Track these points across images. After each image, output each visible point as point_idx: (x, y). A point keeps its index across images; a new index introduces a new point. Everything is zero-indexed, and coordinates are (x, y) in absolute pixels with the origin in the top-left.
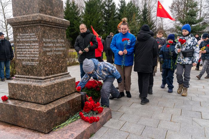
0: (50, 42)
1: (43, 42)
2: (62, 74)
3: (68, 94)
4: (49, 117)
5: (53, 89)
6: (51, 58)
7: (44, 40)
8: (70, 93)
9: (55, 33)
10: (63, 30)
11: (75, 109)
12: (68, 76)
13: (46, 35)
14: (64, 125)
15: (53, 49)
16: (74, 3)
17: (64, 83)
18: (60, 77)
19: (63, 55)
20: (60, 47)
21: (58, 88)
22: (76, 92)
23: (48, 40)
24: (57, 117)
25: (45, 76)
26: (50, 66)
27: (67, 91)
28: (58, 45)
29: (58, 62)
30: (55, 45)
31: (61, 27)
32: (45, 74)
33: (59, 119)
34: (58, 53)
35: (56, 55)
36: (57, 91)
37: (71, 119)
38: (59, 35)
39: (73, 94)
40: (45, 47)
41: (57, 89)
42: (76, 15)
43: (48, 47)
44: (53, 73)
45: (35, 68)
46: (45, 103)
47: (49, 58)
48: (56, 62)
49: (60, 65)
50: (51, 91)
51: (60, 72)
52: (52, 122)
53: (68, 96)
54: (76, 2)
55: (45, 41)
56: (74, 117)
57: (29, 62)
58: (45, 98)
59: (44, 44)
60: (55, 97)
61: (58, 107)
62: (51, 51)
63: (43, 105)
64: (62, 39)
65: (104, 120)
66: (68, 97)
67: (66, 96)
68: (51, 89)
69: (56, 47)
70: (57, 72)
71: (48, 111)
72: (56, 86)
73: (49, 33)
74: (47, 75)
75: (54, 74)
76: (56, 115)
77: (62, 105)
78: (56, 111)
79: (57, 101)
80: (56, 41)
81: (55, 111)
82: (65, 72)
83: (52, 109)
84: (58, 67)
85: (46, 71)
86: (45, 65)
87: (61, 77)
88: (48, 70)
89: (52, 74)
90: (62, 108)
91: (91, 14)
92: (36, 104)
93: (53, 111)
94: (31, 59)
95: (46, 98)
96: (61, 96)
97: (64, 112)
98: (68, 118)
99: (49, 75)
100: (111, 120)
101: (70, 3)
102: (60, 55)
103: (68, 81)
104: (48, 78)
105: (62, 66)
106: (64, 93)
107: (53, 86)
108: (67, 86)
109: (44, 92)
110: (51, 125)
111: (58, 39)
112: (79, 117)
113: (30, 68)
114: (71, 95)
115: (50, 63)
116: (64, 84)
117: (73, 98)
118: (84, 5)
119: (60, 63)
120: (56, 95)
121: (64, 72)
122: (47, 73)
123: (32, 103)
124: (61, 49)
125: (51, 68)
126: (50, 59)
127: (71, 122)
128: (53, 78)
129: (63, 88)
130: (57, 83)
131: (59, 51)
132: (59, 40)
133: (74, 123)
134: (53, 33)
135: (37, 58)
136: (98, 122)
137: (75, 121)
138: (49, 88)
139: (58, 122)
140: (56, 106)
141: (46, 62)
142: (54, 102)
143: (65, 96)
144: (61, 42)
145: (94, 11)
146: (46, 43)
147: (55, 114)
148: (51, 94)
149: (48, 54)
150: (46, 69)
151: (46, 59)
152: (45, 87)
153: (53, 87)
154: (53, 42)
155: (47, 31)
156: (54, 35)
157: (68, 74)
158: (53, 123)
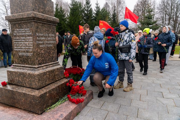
0: (42, 36)
1: (36, 36)
2: (52, 63)
3: (58, 80)
4: (41, 100)
5: (45, 76)
6: (43, 49)
7: (37, 34)
8: (59, 79)
9: (47, 29)
10: (53, 26)
11: (64, 92)
12: (58, 65)
13: (39, 30)
14: (55, 106)
15: (45, 42)
16: (61, 8)
17: (54, 71)
18: (51, 66)
19: (53, 47)
20: (51, 40)
21: (49, 75)
22: (65, 78)
23: (40, 35)
24: (49, 100)
25: (38, 65)
26: (43, 56)
27: (57, 77)
28: (49, 39)
29: (49, 53)
30: (47, 38)
31: (52, 23)
32: (38, 63)
33: (50, 101)
34: (49, 46)
35: (48, 47)
36: (48, 78)
37: (61, 101)
38: (50, 30)
39: (62, 80)
40: (38, 40)
41: (48, 76)
42: (63, 17)
43: (41, 40)
44: (45, 62)
45: (30, 58)
46: (38, 88)
47: (42, 49)
48: (47, 53)
49: (51, 55)
50: (43, 78)
51: (51, 62)
52: (44, 105)
53: (58, 82)
54: (63, 8)
55: (38, 35)
56: (63, 99)
57: (24, 53)
58: (38, 84)
59: (37, 38)
60: (47, 83)
61: (50, 91)
62: (43, 44)
63: (36, 90)
64: (52, 33)
65: (87, 100)
66: (58, 83)
67: (56, 81)
68: (44, 76)
69: (47, 40)
70: (48, 62)
71: (40, 95)
72: (47, 73)
73: (42, 29)
74: (40, 64)
75: (45, 63)
76: (47, 99)
77: (53, 90)
78: (48, 95)
79: (48, 86)
80: (47, 35)
81: (47, 95)
82: (55, 61)
83: (45, 93)
84: (49, 57)
85: (39, 61)
86: (38, 56)
87: (52, 65)
88: (40, 60)
89: (44, 63)
90: (53, 92)
91: (74, 16)
92: (31, 89)
93: (45, 95)
94: (26, 51)
95: (39, 84)
96: (52, 82)
97: (54, 96)
98: (57, 100)
99: (42, 64)
100: (93, 100)
101: (58, 8)
102: (51, 47)
103: (57, 69)
104: (40, 67)
105: (52, 57)
106: (55, 79)
108: (57, 73)
109: (37, 79)
110: (43, 107)
111: (49, 33)
112: (67, 99)
113: (25, 58)
114: (61, 80)
115: (42, 54)
116: (55, 72)
117: (62, 83)
118: (69, 10)
119: (51, 54)
120: (47, 81)
121: (54, 61)
122: (40, 62)
123: (27, 88)
124: (52, 42)
125: (43, 58)
126: (42, 51)
127: (61, 104)
128: (45, 67)
129: (53, 75)
130: (49, 71)
131: (50, 44)
132: (50, 35)
133: (63, 104)
134: (45, 28)
135: (31, 50)
136: (83, 103)
137: (64, 102)
138: (42, 75)
139: (49, 104)
140: (48, 91)
141: (39, 53)
142: (46, 87)
143: (55, 81)
144: (52, 36)
145: (77, 14)
146: (39, 37)
147: (47, 97)
148: (44, 80)
149: (41, 46)
150: (39, 59)
151: (39, 51)
152: (38, 74)
153: (45, 75)
154: (45, 37)
155: (40, 27)
156: (46, 30)
157: (58, 63)
158: (45, 105)
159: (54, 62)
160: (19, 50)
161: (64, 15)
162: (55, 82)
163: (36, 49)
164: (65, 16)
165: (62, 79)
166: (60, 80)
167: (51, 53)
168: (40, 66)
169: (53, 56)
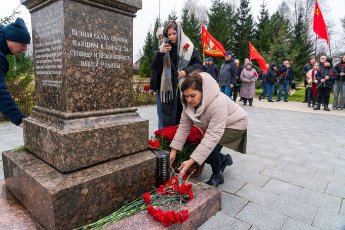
0: (89, 40)
1: (70, 36)
2: (117, 110)
3: (128, 152)
4: (63, 205)
5: (89, 142)
6: (91, 73)
7: (75, 32)
8: (134, 151)
9: (104, 21)
10: (125, 17)
11: (140, 187)
12: (133, 116)
13: (80, 22)
14: (104, 223)
15: (98, 56)
16: (193, 16)
17: (118, 130)
18: (112, 116)
19: (124, 71)
20: (117, 53)
21: (102, 139)
22: (149, 149)
23: (83, 34)
24: (89, 205)
25: (74, 111)
26: (89, 91)
27: (126, 147)
28: (111, 48)
29: (110, 84)
30: (105, 46)
31: (120, 9)
32: (75, 107)
33: (94, 208)
34: (110, 66)
35: (106, 69)
36: (98, 146)
37: (125, 209)
38: (116, 27)
39: (140, 154)
40: (76, 48)
41: (99, 141)
42: (196, 33)
43: (84, 49)
44: (95, 106)
45: (58, 93)
46: (64, 170)
47: (88, 73)
48: (103, 85)
49: (115, 90)
50: (82, 145)
51: (114, 106)
52: (73, 217)
53: (128, 158)
54: (196, 16)
55: (76, 34)
56: (132, 206)
57: (50, 81)
58: (65, 160)
59: (74, 42)
60: (93, 158)
61: (92, 184)
62: (93, 59)
64: (122, 36)
65: (202, 216)
66: (126, 161)
67: (124, 156)
68: (84, 140)
69: (106, 52)
70: (106, 106)
71: (60, 192)
72: (97, 134)
73: (88, 20)
74: (80, 109)
75: (97, 109)
76: (85, 201)
77: (104, 179)
78: (85, 191)
79: (95, 168)
80: (105, 38)
81: (83, 191)
82: (127, 107)
83: (75, 187)
84: (109, 94)
85: (76, 101)
86: (75, 88)
87: (115, 116)
88: (81, 99)
89: (92, 108)
90: (103, 185)
91: (215, 31)
93: (77, 191)
94: (53, 75)
95: (67, 160)
96: (111, 157)
97: (108, 194)
98: (117, 207)
99: (86, 110)
100: (218, 214)
101: (187, 17)
102: (116, 70)
103: (129, 126)
104: (80, 117)
105: (119, 94)
106: (119, 151)
107: (88, 135)
108: (127, 136)
109: (63, 146)
110: (69, 223)
111: (113, 34)
112: (143, 207)
113: (52, 93)
114: (136, 156)
115: (87, 84)
116: (120, 133)
117: (136, 163)
118: (208, 20)
119: (116, 88)
120: (96, 154)
121: (124, 107)
122: (79, 105)
124: (120, 57)
125: (90, 96)
126: (88, 76)
127: (123, 218)
128: (94, 118)
129: (115, 141)
130: (101, 129)
131: (113, 61)
132: (114, 38)
133: (128, 220)
134: (100, 20)
135: (59, 73)
136: (186, 223)
137: (133, 214)
138: (77, 137)
139: (90, 216)
140: (86, 180)
141: (76, 82)
142: (89, 170)
143: (119, 156)
144: (119, 43)
145: (221, 27)
146: (79, 39)
147: (84, 198)
148: (84, 152)
149: (83, 64)
150: (77, 97)
151: (78, 75)
152: (65, 135)
153: (89, 138)
154: (97, 41)
155: (84, 14)
156: (101, 26)
157: (134, 111)
158: (76, 218)
159: (123, 109)
160: (43, 73)
161: (198, 29)
162: (121, 157)
163: (69, 71)
164: (200, 32)
165: (141, 151)
166: (135, 153)
167: (117, 85)
168: (80, 114)
169: (121, 92)
